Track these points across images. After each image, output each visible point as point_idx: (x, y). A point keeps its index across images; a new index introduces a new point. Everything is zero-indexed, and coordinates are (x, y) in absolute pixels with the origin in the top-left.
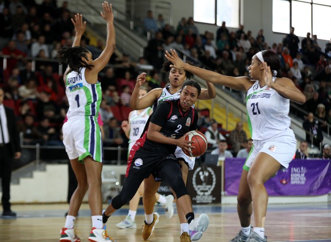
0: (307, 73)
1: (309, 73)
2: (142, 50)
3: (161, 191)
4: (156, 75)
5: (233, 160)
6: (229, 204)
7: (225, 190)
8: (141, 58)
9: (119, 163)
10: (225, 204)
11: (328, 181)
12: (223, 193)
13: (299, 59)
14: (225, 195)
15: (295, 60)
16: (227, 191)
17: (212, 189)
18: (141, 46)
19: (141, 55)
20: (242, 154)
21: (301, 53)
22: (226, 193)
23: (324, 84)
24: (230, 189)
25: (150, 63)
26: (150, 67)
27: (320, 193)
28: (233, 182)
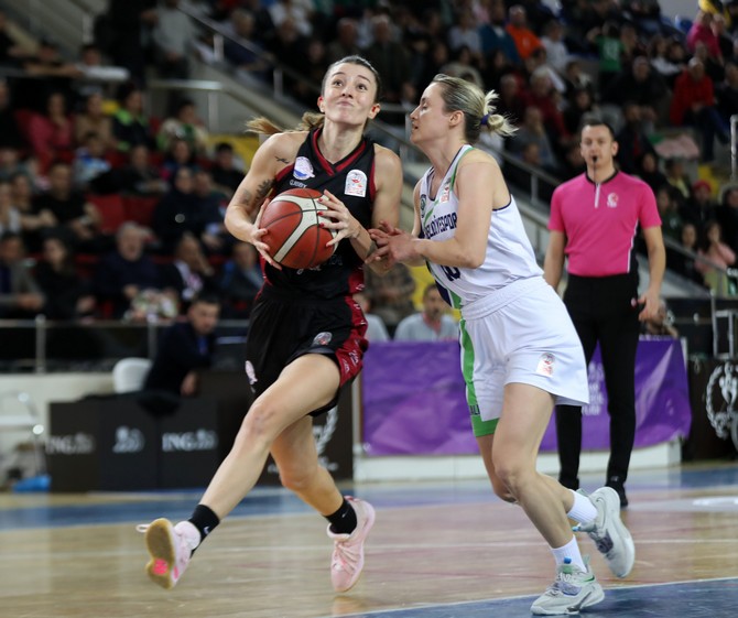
0: (578, 80)
1: (584, 79)
2: (87, 22)
3: (173, 447)
4: (137, 98)
5: (387, 348)
6: (376, 482)
7: (364, 439)
8: (86, 48)
9: (40, 369)
10: (367, 482)
11: (669, 403)
12: (357, 448)
13: (554, 39)
14: (365, 455)
15: (546, 42)
16: (371, 442)
17: (325, 438)
18: (86, 9)
19: (87, 38)
20: (411, 330)
21: (562, 23)
22: (367, 447)
23: (636, 111)
24: (379, 436)
25: (117, 62)
26: (118, 74)
27: (646, 439)
28: (387, 414)
